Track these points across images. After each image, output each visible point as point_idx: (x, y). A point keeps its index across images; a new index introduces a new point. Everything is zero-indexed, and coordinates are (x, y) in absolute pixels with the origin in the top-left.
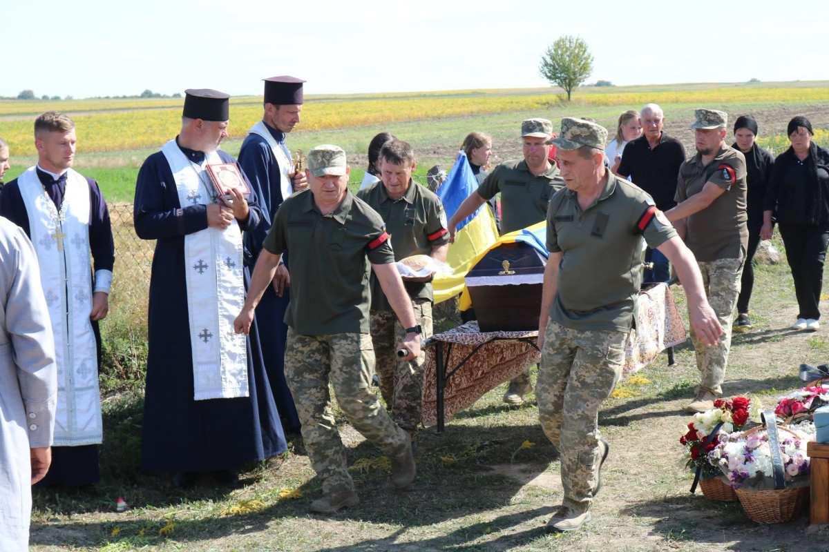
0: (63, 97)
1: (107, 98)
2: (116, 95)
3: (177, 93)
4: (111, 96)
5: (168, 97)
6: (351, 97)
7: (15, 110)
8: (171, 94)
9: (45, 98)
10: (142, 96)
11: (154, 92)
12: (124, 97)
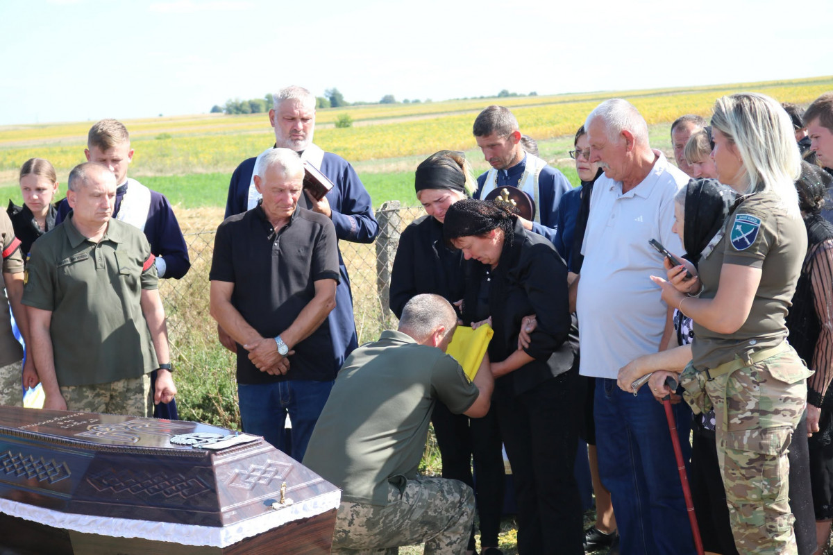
0: (423, 100)
1: (466, 99)
2: (473, 96)
3: (533, 91)
4: (469, 97)
5: (524, 96)
6: (706, 88)
7: (373, 115)
8: (527, 93)
9: (406, 102)
10: (499, 96)
11: (510, 92)
12: (482, 98)
